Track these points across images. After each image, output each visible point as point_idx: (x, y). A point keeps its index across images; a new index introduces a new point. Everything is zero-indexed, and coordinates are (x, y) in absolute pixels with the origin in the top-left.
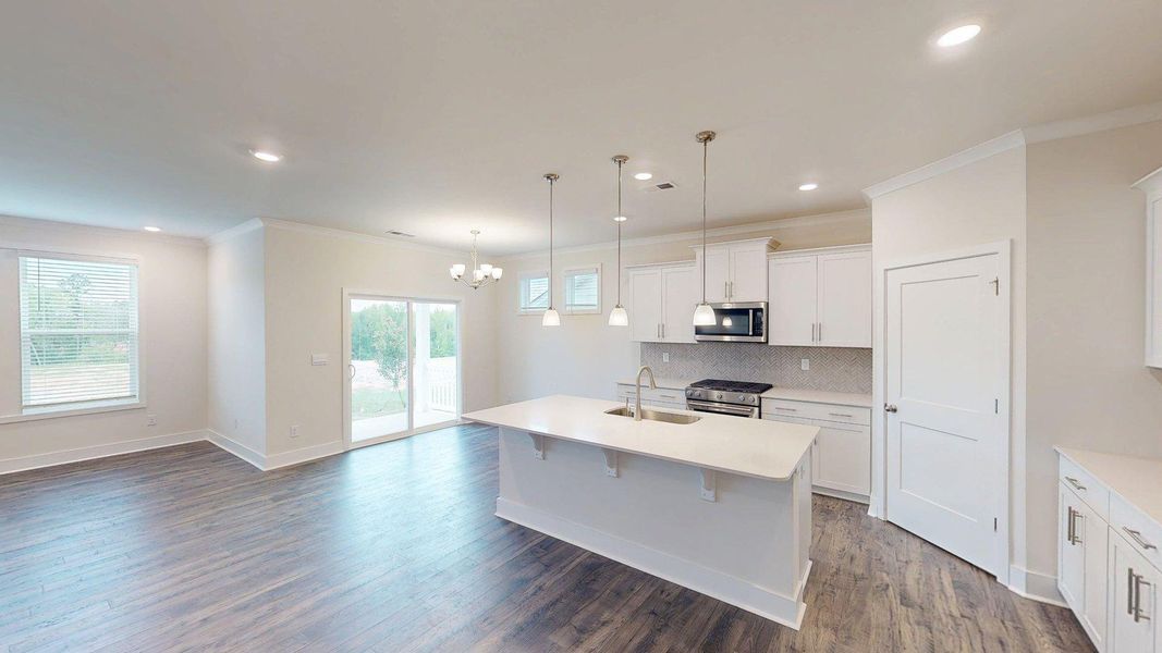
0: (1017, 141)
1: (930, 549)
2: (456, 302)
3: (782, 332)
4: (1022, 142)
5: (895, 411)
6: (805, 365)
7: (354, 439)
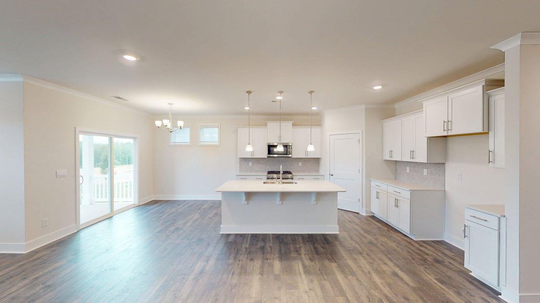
0: (363, 107)
1: (342, 212)
2: (134, 138)
3: (296, 153)
4: (364, 107)
5: (332, 175)
6: (300, 164)
7: (81, 223)
